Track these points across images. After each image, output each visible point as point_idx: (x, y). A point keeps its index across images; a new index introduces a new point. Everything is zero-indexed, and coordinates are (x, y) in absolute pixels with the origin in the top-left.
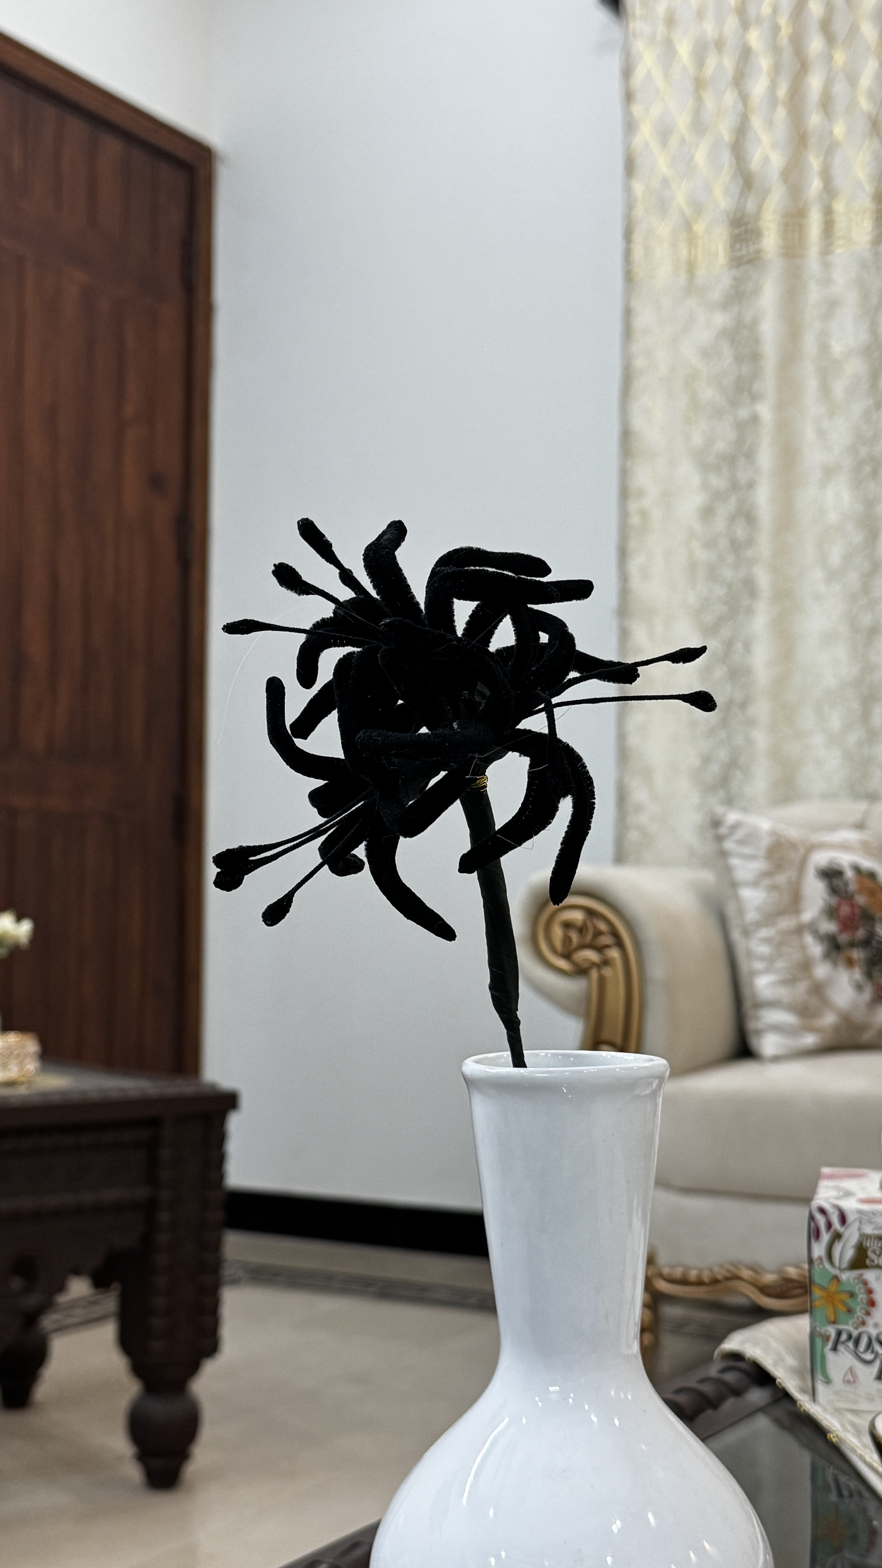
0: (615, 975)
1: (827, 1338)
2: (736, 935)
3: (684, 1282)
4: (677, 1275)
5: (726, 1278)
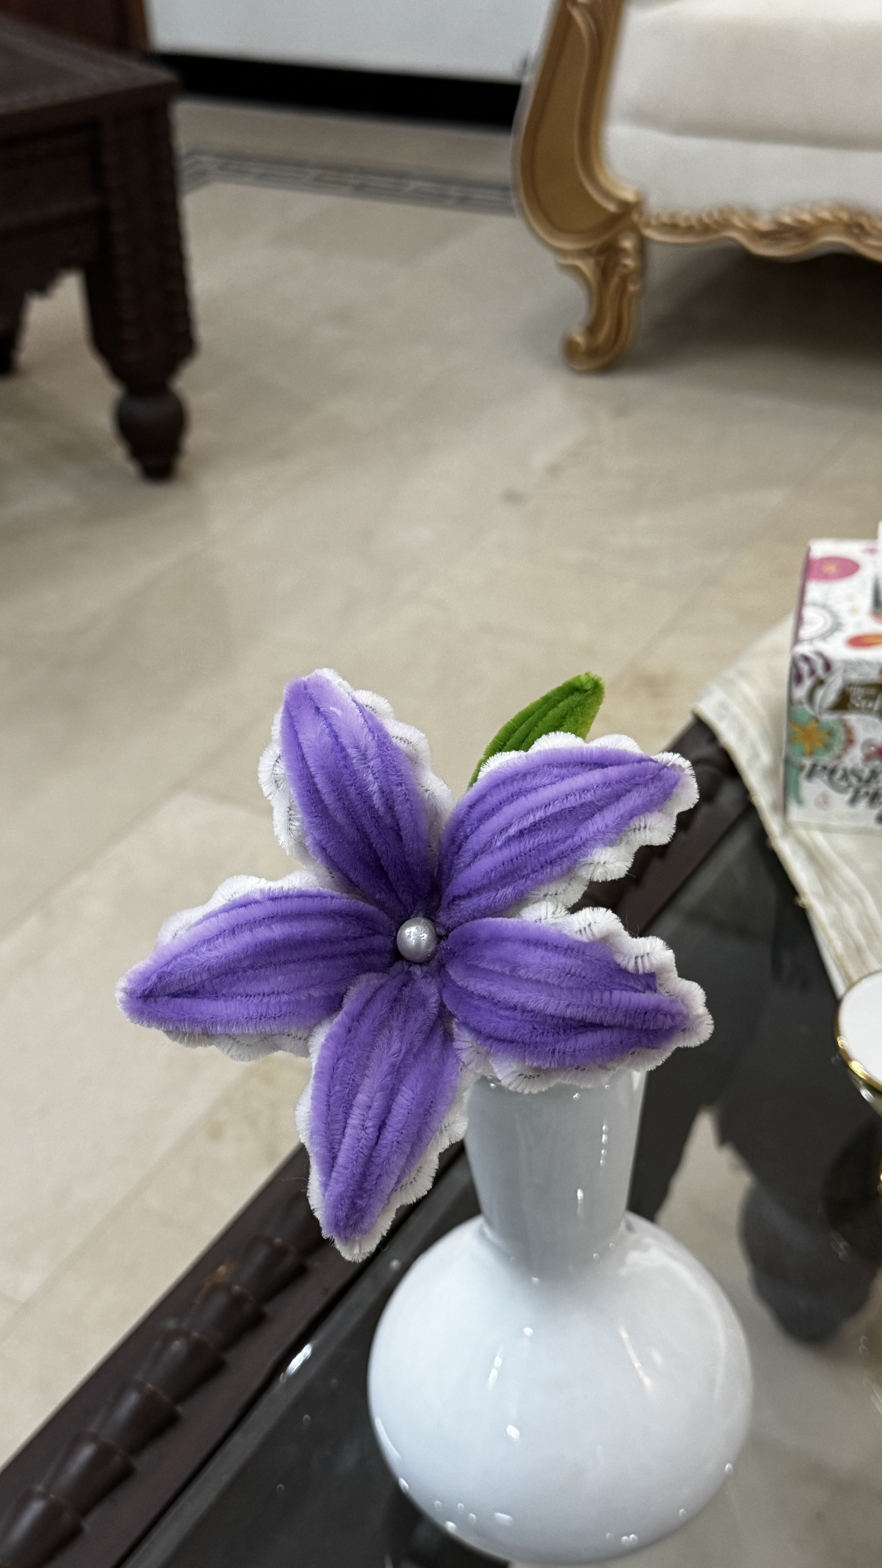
1: (801, 768)
3: (672, 227)
4: (665, 219)
5: (716, 222)
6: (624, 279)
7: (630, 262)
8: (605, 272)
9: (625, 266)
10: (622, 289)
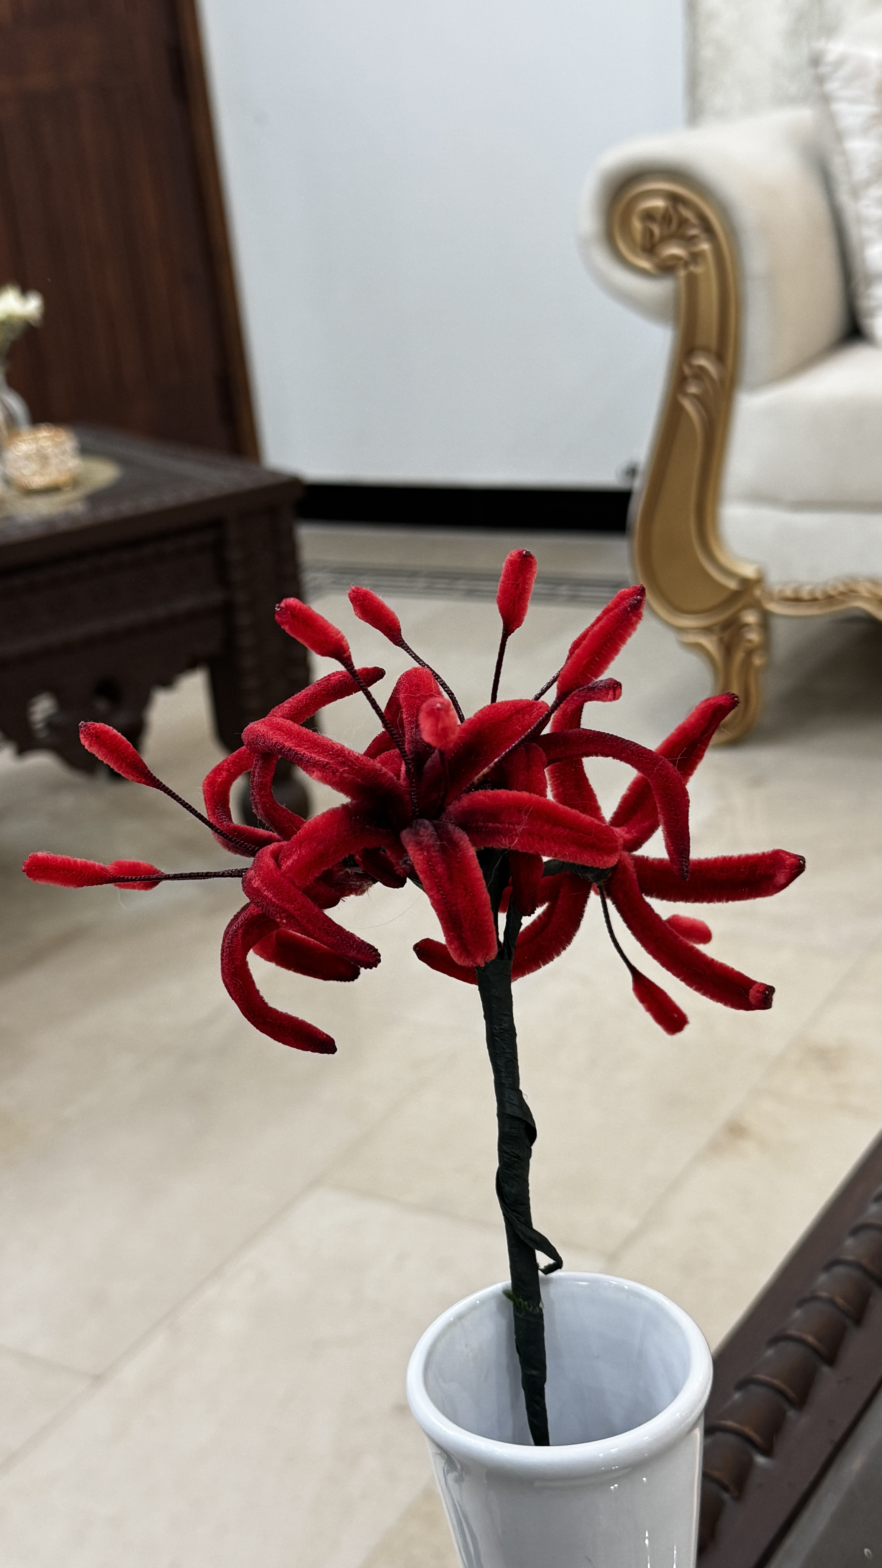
0: (706, 270)
2: (844, 198)
3: (796, 600)
4: (789, 593)
5: (842, 594)
6: (750, 653)
7: (754, 636)
8: (728, 649)
9: (750, 641)
10: (747, 663)
